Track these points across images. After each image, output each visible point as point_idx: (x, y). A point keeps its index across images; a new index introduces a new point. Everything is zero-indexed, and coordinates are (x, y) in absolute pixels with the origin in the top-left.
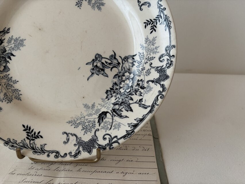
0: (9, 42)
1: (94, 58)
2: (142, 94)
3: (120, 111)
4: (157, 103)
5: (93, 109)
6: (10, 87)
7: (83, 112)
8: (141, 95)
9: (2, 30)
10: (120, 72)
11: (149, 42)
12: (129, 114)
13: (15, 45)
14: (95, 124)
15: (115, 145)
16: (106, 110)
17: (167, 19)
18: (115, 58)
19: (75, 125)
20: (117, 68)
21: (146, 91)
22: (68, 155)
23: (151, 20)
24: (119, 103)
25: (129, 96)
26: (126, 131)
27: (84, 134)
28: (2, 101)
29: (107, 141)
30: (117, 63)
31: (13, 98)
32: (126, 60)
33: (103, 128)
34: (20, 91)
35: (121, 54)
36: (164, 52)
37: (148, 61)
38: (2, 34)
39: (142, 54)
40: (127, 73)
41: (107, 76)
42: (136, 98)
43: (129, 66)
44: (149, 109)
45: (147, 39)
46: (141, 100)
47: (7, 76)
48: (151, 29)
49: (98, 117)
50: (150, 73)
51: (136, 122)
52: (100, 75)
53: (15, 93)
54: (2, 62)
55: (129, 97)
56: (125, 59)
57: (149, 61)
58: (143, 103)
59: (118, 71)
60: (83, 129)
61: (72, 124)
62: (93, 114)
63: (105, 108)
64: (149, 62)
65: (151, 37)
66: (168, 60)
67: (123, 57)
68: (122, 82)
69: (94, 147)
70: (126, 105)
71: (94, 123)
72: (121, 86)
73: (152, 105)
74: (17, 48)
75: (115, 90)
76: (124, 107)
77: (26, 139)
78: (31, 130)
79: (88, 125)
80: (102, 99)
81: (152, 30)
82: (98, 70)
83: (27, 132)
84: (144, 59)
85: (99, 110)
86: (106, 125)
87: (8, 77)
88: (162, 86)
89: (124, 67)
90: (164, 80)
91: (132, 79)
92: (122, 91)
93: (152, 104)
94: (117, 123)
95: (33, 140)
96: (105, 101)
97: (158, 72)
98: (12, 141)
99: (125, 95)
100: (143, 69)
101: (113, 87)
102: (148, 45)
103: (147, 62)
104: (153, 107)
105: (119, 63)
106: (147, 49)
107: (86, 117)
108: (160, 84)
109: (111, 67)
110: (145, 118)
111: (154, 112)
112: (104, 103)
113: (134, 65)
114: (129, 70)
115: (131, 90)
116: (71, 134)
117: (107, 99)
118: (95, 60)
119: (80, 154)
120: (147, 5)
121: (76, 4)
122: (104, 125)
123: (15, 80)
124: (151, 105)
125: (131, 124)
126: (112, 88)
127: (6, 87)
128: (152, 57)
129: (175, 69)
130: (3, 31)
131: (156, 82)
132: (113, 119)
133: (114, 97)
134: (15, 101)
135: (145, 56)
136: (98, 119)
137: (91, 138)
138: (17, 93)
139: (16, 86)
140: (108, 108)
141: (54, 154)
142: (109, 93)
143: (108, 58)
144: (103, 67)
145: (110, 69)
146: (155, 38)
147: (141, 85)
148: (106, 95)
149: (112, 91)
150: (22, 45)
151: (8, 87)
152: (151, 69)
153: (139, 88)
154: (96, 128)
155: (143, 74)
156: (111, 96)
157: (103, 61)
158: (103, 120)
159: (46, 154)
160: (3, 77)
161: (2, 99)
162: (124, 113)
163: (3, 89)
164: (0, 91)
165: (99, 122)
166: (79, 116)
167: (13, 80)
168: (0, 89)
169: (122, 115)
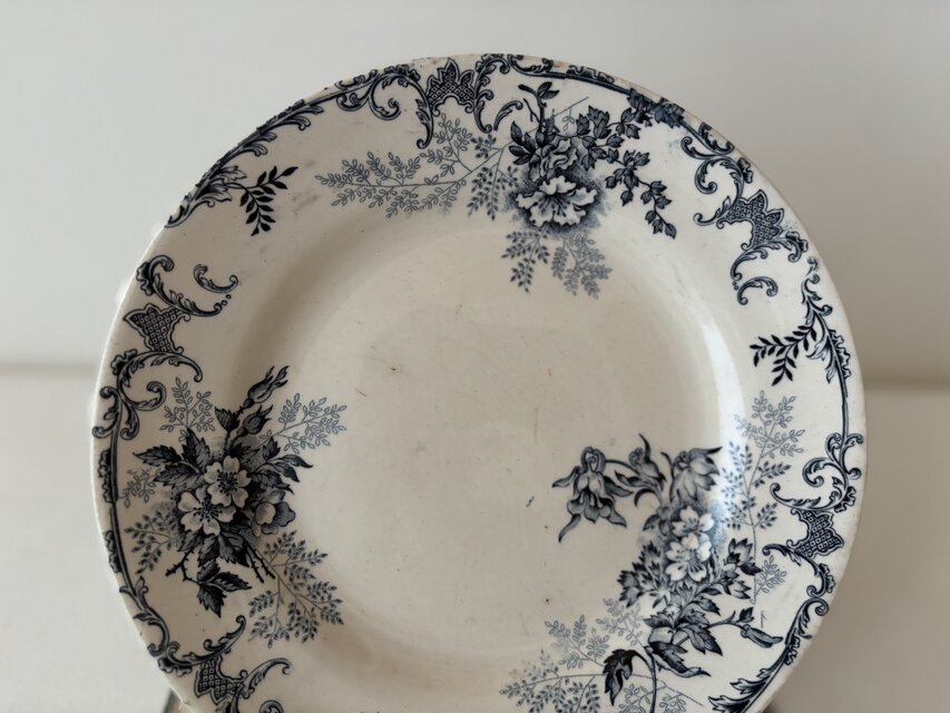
0: (288, 416)
1: (579, 463)
2: (748, 593)
3: (679, 652)
4: (807, 631)
5: (581, 639)
6: (301, 580)
7: (549, 651)
8: (747, 597)
9: (262, 378)
10: (665, 509)
11: (767, 412)
12: (708, 661)
13: (308, 428)
14: (597, 698)
16: (626, 646)
17: (832, 343)
18: (648, 460)
19: (532, 700)
20: (653, 492)
21: (763, 581)
23: (776, 339)
24: (672, 622)
25: (702, 598)
28: (288, 637)
30: (654, 478)
31: (318, 619)
32: (683, 465)
33: (626, 711)
34: (333, 588)
35: (666, 444)
36: (822, 453)
37: (765, 479)
38: (261, 393)
39: (742, 451)
40: (689, 508)
41: (623, 524)
42: (729, 604)
43: (696, 485)
44: (779, 648)
45: (760, 403)
46: (746, 614)
47: (286, 540)
48: (776, 370)
49: (604, 672)
50: (773, 519)
51: (736, 695)
52: (601, 521)
53: (319, 598)
54: (269, 490)
55: (705, 601)
56: (682, 461)
57: (770, 477)
58: (755, 624)
59: (656, 504)
61: (519, 698)
62: (581, 656)
63: (620, 634)
64: (769, 482)
65: (775, 396)
66: (836, 481)
67: (674, 455)
68: (674, 541)
70: (696, 629)
71: (594, 692)
72: (671, 555)
73: (788, 634)
74: (315, 438)
75: (649, 570)
76: (688, 637)
79: (574, 702)
80: (608, 603)
81: (778, 374)
82: (592, 503)
84: (753, 470)
85: (603, 642)
86: (633, 699)
87: (291, 543)
88: (821, 570)
89: (678, 492)
90: (825, 550)
91: (711, 533)
92: (676, 574)
93: (788, 630)
94: (673, 694)
96: (619, 608)
97: (801, 520)
99: (688, 593)
100: (749, 504)
101: (643, 559)
102: (765, 424)
103: (762, 482)
104: (793, 642)
105: (661, 478)
106: (760, 435)
107: (563, 671)
108: (813, 564)
109: (636, 490)
110: (767, 681)
111: (796, 661)
112: (616, 618)
113: (713, 483)
114: (696, 498)
115: (708, 575)
117: (625, 603)
118: (581, 472)
120: (766, 287)
121: (513, 274)
122: (627, 700)
123: (316, 553)
124: (785, 636)
125: (721, 698)
126: (640, 562)
127: (291, 580)
128: (777, 464)
129: (861, 515)
130: (264, 382)
131: (798, 554)
132: (655, 680)
133: (647, 596)
134: (325, 627)
135: (755, 458)
136: (603, 679)
138: (326, 596)
139: (321, 573)
140: (633, 638)
142: (630, 581)
143: (626, 460)
144: (609, 492)
145: (632, 498)
146: (790, 401)
147: (743, 558)
148: (620, 589)
149: (640, 573)
150: (336, 428)
151: (296, 581)
152: (775, 505)
153: (739, 571)
155: (750, 522)
156: (637, 591)
157: (610, 471)
158: (621, 682)
160: (275, 546)
161: (286, 628)
162: (692, 658)
163: (283, 588)
164: (276, 598)
165: (608, 688)
166: (539, 665)
167: (307, 551)
168: (274, 591)
169: (687, 664)
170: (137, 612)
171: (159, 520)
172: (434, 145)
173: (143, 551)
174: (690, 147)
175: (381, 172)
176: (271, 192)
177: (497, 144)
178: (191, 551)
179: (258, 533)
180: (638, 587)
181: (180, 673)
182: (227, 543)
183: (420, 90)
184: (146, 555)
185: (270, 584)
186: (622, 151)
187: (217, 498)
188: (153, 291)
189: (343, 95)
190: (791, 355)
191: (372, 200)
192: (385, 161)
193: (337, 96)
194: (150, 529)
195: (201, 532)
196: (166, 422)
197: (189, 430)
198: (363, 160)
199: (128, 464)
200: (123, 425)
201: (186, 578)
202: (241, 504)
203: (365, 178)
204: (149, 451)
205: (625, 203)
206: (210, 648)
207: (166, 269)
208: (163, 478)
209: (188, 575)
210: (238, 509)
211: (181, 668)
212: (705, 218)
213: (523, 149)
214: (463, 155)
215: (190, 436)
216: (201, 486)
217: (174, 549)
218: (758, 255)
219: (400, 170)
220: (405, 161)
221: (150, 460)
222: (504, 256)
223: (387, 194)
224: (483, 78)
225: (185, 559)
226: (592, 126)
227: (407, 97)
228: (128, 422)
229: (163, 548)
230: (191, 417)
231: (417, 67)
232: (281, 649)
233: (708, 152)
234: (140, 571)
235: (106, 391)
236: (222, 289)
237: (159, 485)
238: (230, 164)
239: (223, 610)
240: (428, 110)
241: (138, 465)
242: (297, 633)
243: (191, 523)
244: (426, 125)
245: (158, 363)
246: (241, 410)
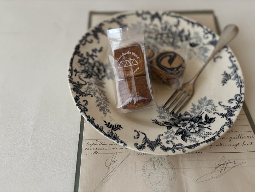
0: (164, 118)
6: (200, 106)
12: (186, 31)
14: (201, 47)
15: (209, 29)
16: (189, 45)
22: (228, 51)
26: (198, 27)
29: (209, 35)
31: (207, 101)
34: (199, 100)
36: (140, 17)
38: (160, 124)
47: (192, 112)
51: (190, 24)
54: (182, 118)
77: (232, 79)
88: (163, 14)
93: (176, 18)
95: (229, 75)
97: (154, 19)
104: (178, 17)
110: (186, 19)
125: (192, 26)
127: (201, 108)
130: (157, 123)
131: (161, 19)
132: (193, 38)
134: (208, 99)
138: (201, 101)
139: (197, 103)
141: (232, 59)
152: (153, 24)
163: (204, 108)
164: (206, 109)
167: (193, 108)
170: (222, 132)
171: (199, 134)
172: (92, 93)
173: (208, 135)
175: (100, 104)
176: (111, 125)
177: (89, 81)
178: (203, 127)
179: (193, 117)
181: (231, 120)
182: (198, 121)
183: (80, 96)
184: (208, 134)
185: (204, 111)
186: (86, 57)
187: (189, 125)
188: (144, 146)
189: (84, 111)
191: (107, 105)
192: (98, 103)
193: (85, 112)
194: (202, 136)
195: (199, 126)
196: (175, 139)
197: (175, 134)
198: (98, 107)
199: (189, 143)
200: (180, 146)
201: (210, 126)
202: (188, 121)
203: (103, 107)
204: (184, 141)
205: (97, 57)
206: (223, 117)
207: (137, 144)
208: (189, 137)
211: (230, 120)
213: (89, 76)
214: (93, 88)
215: (177, 134)
216: (188, 129)
217: (204, 130)
219: (99, 100)
220: (97, 99)
221: (186, 140)
223: (105, 103)
224: (75, 83)
225: (206, 127)
226: (82, 63)
227: (81, 99)
228: (179, 146)
229: (205, 132)
230: (172, 135)
231: (74, 96)
232: (217, 104)
233: (84, 41)
234: (213, 134)
235: (173, 151)
236: (138, 133)
237: (191, 137)
238: (107, 133)
239: (213, 117)
240: (84, 95)
242: (212, 103)
243: (197, 129)
244: (87, 95)
245: (161, 143)
246: (166, 126)
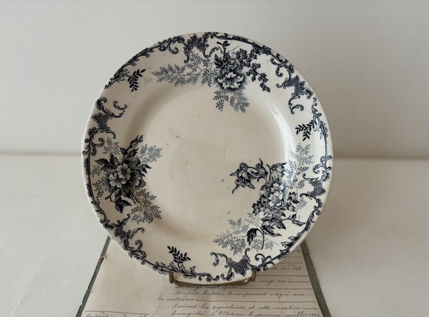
0: (143, 152)
1: (239, 168)
2: (295, 209)
3: (272, 228)
4: (313, 220)
5: (240, 225)
6: (148, 204)
7: (229, 229)
8: (294, 211)
10: (268, 183)
11: (301, 150)
12: (281, 231)
13: (150, 156)
15: (269, 266)
16: (254, 227)
17: (322, 126)
18: (262, 167)
19: (223, 244)
20: (264, 178)
21: (300, 205)
22: (221, 278)
23: (304, 125)
24: (270, 219)
26: (280, 250)
27: (234, 254)
28: (144, 221)
29: (260, 262)
30: (264, 173)
31: (153, 217)
32: (274, 169)
33: (254, 247)
34: (158, 208)
35: (268, 162)
36: (319, 162)
37: (301, 172)
38: (134, 144)
39: (293, 163)
40: (276, 183)
41: (254, 188)
42: (288, 213)
43: (278, 175)
44: (304, 226)
45: (299, 147)
46: (294, 216)
47: (143, 191)
49: (247, 235)
50: (303, 185)
51: (290, 241)
52: (246, 187)
53: (154, 211)
54: (137, 175)
55: (280, 212)
58: (297, 219)
59: (265, 182)
60: (233, 248)
61: (219, 243)
62: (240, 231)
63: (253, 224)
65: (304, 145)
66: (324, 172)
67: (271, 166)
68: (271, 194)
69: (247, 268)
70: (277, 221)
71: (244, 242)
72: (270, 198)
74: (152, 159)
75: (262, 203)
76: (275, 224)
77: (174, 262)
78: (177, 252)
79: (237, 245)
80: (249, 214)
81: (305, 137)
82: (243, 181)
83: (174, 255)
84: (296, 169)
85: (247, 227)
86: (256, 243)
87: (145, 193)
88: (318, 201)
89: (272, 177)
90: (319, 194)
91: (283, 191)
92: (271, 204)
93: (307, 220)
94: (269, 242)
95: (181, 262)
96: (253, 216)
97: (312, 185)
98: (160, 264)
99: (275, 210)
100: (295, 180)
101: (260, 200)
102: (301, 154)
104: (309, 224)
105: (266, 173)
106: (299, 158)
107: (234, 235)
108: (316, 199)
109: (258, 177)
110: (300, 236)
111: (309, 230)
112: (251, 219)
113: (284, 175)
114: (278, 180)
115: (282, 204)
116: (220, 254)
117: (254, 214)
118: (239, 171)
119: (233, 276)
120: (300, 108)
121: (217, 105)
122: (254, 244)
123: (153, 196)
124: (306, 222)
125: (285, 242)
127: (145, 204)
128: (305, 167)
129: (331, 182)
130: (136, 140)
131: (311, 196)
132: (264, 238)
133: (262, 212)
134: (155, 219)
135: (297, 165)
136: (247, 237)
137: (242, 258)
138: (156, 210)
139: (154, 202)
140: (257, 225)
141: (206, 277)
142: (256, 207)
143: (255, 167)
144: (249, 177)
145: (257, 179)
146: (309, 146)
147: (293, 198)
148: (253, 209)
149: (259, 204)
150: (159, 155)
151: (146, 205)
152: (304, 181)
153: (292, 202)
154: (246, 247)
155: (296, 186)
157: (249, 170)
158: (252, 239)
159: (198, 277)
160: (139, 193)
161: (143, 218)
162: (276, 230)
163: (142, 207)
164: (140, 209)
165: (248, 240)
166: (226, 233)
167: (150, 196)
168: (139, 207)
169: (274, 232)
170: (97, 209)
171: (103, 182)
172: (190, 62)
173: (98, 191)
174: (273, 61)
175: (173, 71)
176: (138, 78)
177: (211, 62)
178: (113, 192)
179: (134, 188)
180: (259, 209)
181: (110, 229)
182: (124, 191)
183: (185, 44)
184: (99, 192)
185: (138, 205)
186: (251, 63)
187: (121, 176)
188: (101, 109)
189: (160, 46)
190: (309, 130)
191: (170, 80)
192: (174, 68)
193: (158, 47)
194: (100, 185)
195: (116, 187)
196: (105, 151)
197: (112, 154)
198: (167, 67)
199: (93, 164)
200: (92, 151)
201: (111, 201)
202: (129, 179)
203: (167, 73)
204: (99, 160)
205: (253, 81)
206: (119, 223)
207: (104, 102)
208: (104, 169)
209: (112, 200)
210: (127, 180)
211: (111, 228)
212: (280, 85)
213: (219, 63)
214: (199, 65)
215: (112, 156)
216: (115, 172)
217: (107, 191)
218: (297, 97)
219: (179, 70)
220: (180, 67)
221: (100, 163)
222: (214, 99)
223: (174, 78)
224: (205, 40)
225: (111, 195)
226: (241, 55)
227: (181, 46)
229: (104, 191)
230: (112, 150)
231: (184, 37)
232: (141, 225)
233: (279, 63)
234: (97, 197)
235: (86, 140)
236: (122, 109)
237: (103, 171)
238: (125, 68)
239: (123, 212)
240: (187, 51)
241: (96, 164)
242: (147, 220)
243: (113, 184)
244: (187, 56)
245: (102, 132)
246: (128, 149)
